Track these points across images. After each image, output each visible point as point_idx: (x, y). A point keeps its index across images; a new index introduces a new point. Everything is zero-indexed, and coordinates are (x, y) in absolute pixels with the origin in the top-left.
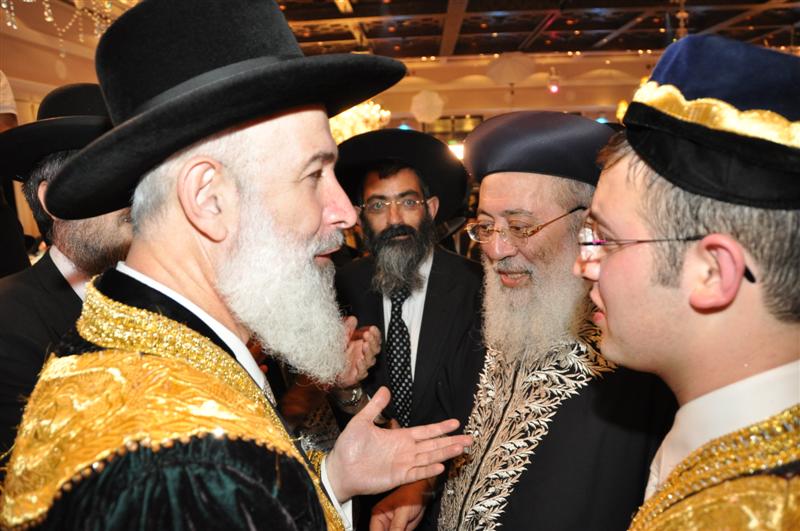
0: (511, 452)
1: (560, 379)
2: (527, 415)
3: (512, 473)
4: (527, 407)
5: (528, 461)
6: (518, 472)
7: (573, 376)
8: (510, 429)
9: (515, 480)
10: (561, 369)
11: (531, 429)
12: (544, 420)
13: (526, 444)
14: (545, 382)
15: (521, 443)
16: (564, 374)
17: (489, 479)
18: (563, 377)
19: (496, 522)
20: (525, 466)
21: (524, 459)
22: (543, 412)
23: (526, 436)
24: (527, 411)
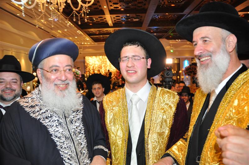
0: (80, 139)
1: (76, 114)
2: (77, 128)
3: (84, 144)
4: (75, 126)
5: (85, 138)
6: (85, 142)
7: (78, 112)
8: (75, 134)
9: (86, 145)
10: (75, 112)
11: (80, 130)
12: (81, 126)
13: (82, 134)
14: (74, 117)
15: (81, 135)
16: (76, 113)
17: (80, 151)
18: (77, 113)
19: (89, 159)
20: (86, 139)
21: (84, 138)
22: (80, 124)
23: (80, 133)
24: (76, 126)
